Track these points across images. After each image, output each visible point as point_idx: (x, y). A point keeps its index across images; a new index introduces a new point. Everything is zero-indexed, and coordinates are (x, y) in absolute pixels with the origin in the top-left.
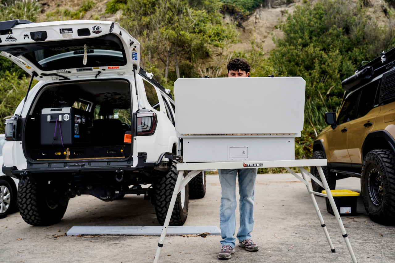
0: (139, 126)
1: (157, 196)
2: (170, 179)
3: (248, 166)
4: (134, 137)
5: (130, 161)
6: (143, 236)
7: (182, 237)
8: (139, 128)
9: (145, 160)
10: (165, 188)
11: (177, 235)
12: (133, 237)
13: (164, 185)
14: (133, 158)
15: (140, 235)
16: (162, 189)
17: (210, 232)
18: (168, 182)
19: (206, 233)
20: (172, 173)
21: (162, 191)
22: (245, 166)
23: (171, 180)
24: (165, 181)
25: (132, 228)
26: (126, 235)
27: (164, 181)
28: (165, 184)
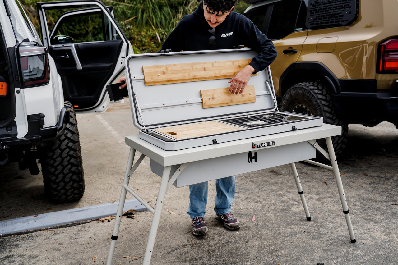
0: (24, 71)
1: (50, 168)
2: (67, 141)
3: (258, 147)
4: (16, 89)
5: (11, 127)
6: (40, 230)
7: (101, 223)
8: (25, 75)
9: (42, 127)
10: (60, 155)
11: (92, 220)
12: (26, 235)
13: (58, 151)
14: (15, 122)
15: (35, 231)
16: (57, 158)
17: (135, 209)
18: (63, 146)
19: (131, 210)
20: (68, 131)
21: (57, 160)
22: (255, 148)
23: (68, 143)
24: (60, 146)
25: (19, 222)
26: (11, 235)
27: (57, 146)
28: (60, 149)
